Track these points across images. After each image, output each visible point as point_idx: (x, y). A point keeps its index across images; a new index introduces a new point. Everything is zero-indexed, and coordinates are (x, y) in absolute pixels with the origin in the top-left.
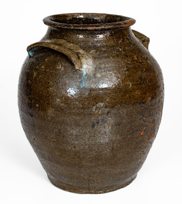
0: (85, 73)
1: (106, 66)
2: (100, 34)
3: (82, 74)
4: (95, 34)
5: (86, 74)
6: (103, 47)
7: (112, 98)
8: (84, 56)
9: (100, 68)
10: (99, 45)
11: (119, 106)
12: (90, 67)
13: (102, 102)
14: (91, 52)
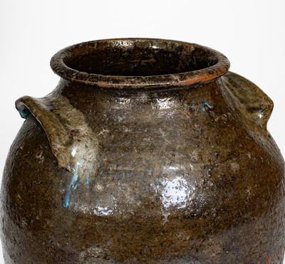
0: (75, 178)
1: (120, 168)
2: (127, 97)
3: (71, 178)
4: (117, 95)
5: (79, 179)
6: (127, 125)
7: (119, 240)
8: (85, 139)
9: (107, 172)
10: (120, 119)
11: (135, 259)
12: (90, 166)
13: (98, 246)
14: (101, 133)
